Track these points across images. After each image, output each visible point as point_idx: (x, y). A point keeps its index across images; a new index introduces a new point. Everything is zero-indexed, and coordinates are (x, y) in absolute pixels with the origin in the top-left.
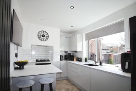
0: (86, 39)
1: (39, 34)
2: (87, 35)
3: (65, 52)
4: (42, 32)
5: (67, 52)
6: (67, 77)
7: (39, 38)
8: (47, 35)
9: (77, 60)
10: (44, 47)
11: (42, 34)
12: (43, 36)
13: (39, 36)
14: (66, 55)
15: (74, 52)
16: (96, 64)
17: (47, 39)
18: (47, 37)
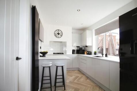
0: (96, 35)
1: (55, 33)
2: (96, 30)
3: (77, 47)
4: (58, 31)
5: (79, 47)
6: (79, 68)
7: (55, 35)
8: (61, 33)
9: (87, 54)
10: (59, 43)
11: (58, 32)
12: (58, 34)
13: (55, 34)
14: (78, 49)
15: (85, 47)
16: (103, 56)
17: (62, 36)
18: (61, 35)
